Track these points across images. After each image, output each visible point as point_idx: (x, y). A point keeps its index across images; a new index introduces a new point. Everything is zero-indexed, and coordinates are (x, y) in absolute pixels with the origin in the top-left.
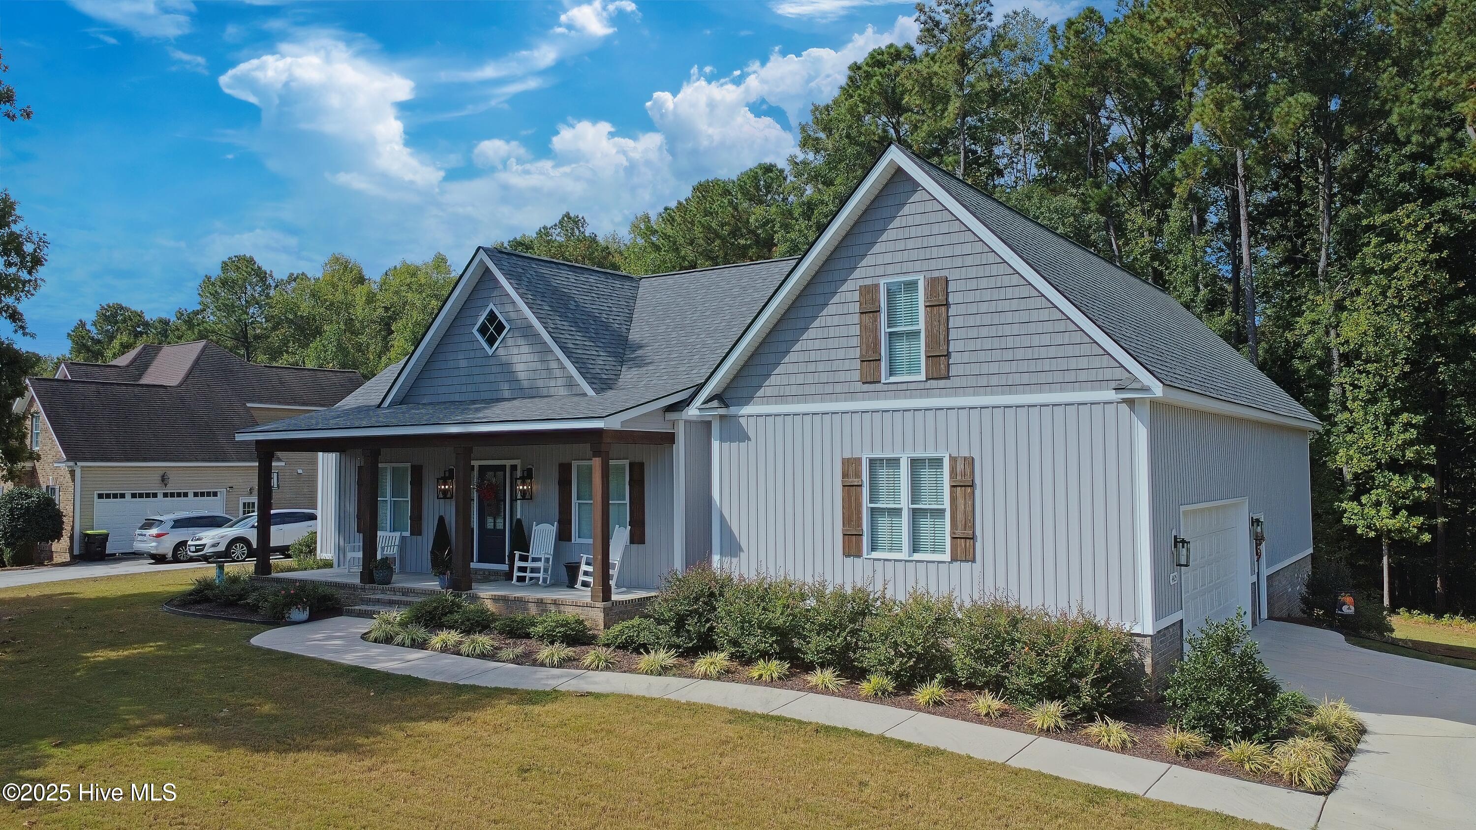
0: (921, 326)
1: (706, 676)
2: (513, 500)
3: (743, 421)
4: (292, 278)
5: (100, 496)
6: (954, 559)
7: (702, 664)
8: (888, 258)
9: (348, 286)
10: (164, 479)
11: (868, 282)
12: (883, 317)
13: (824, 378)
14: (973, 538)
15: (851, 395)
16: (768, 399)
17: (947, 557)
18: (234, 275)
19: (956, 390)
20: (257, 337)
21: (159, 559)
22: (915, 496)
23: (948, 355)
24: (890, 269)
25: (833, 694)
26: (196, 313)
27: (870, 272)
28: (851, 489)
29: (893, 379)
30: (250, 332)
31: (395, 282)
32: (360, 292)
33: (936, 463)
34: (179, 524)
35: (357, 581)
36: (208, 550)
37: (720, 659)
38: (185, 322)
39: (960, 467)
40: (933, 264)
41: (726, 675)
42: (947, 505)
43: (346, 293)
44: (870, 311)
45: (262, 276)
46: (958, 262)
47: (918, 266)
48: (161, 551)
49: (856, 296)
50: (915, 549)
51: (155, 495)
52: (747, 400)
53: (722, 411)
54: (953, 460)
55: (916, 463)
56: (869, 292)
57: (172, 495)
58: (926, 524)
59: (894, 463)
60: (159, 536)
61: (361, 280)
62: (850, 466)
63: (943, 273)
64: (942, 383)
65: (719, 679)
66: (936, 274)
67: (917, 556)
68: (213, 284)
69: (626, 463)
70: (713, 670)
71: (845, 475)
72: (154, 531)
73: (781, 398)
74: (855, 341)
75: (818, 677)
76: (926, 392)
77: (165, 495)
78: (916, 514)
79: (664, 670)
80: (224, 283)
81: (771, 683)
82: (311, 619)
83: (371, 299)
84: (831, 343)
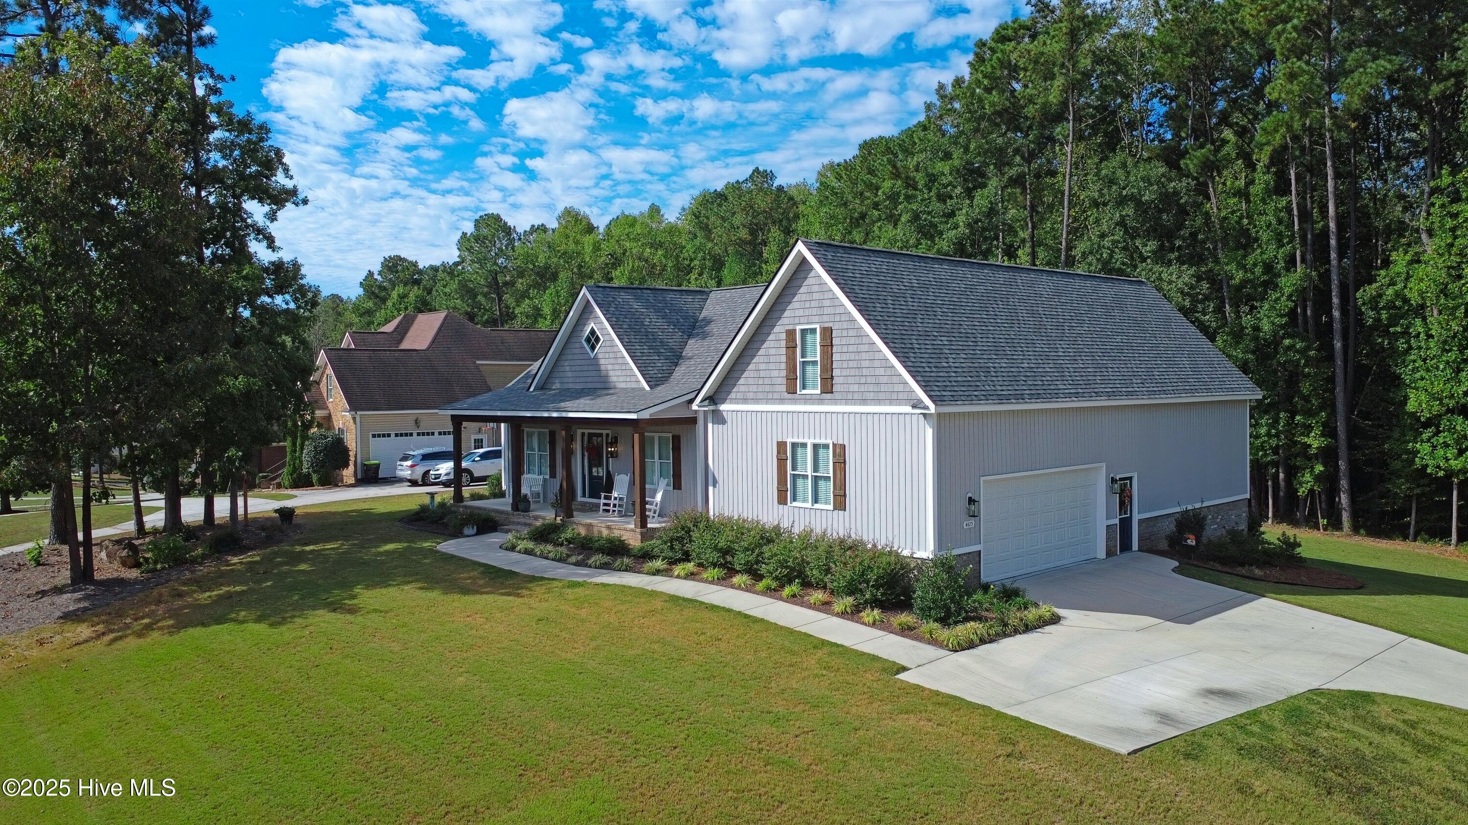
0: (818, 359)
1: (678, 577)
2: (607, 458)
3: (725, 414)
4: (534, 229)
5: (374, 436)
6: (835, 509)
7: (678, 569)
8: (801, 312)
9: (578, 237)
10: (417, 422)
11: (791, 327)
12: (799, 350)
13: (767, 388)
14: (845, 495)
15: (782, 401)
16: (737, 401)
17: (831, 507)
18: (485, 231)
19: (835, 402)
20: (506, 284)
21: (414, 483)
22: (816, 468)
23: (832, 378)
24: (802, 320)
25: (742, 589)
26: (456, 264)
27: (792, 321)
28: (781, 462)
29: (804, 392)
30: (500, 279)
31: (616, 232)
32: (588, 240)
33: (826, 446)
34: (426, 457)
35: (509, 509)
36: (443, 478)
37: (690, 566)
38: (449, 273)
39: (838, 450)
40: (826, 318)
41: (690, 576)
42: (831, 475)
43: (577, 243)
44: (791, 347)
45: (508, 230)
46: (837, 318)
47: (816, 319)
48: (414, 477)
49: (783, 336)
50: (816, 500)
51: (411, 435)
52: (723, 401)
53: (712, 408)
54: (834, 445)
55: (816, 447)
56: (791, 334)
57: (423, 434)
58: (822, 483)
59: (804, 445)
60: (412, 466)
61: (591, 229)
62: (781, 446)
63: (830, 325)
64: (829, 396)
65: (685, 578)
66: (826, 325)
67: (816, 506)
68: (469, 240)
69: (670, 435)
70: (682, 574)
71: (779, 452)
72: (409, 463)
73: (745, 401)
74: (783, 366)
75: (737, 579)
76: (820, 401)
77: (419, 434)
78: (816, 479)
79: (657, 572)
80: (477, 238)
81: (712, 582)
82: (479, 533)
83: (597, 247)
84: (771, 366)
